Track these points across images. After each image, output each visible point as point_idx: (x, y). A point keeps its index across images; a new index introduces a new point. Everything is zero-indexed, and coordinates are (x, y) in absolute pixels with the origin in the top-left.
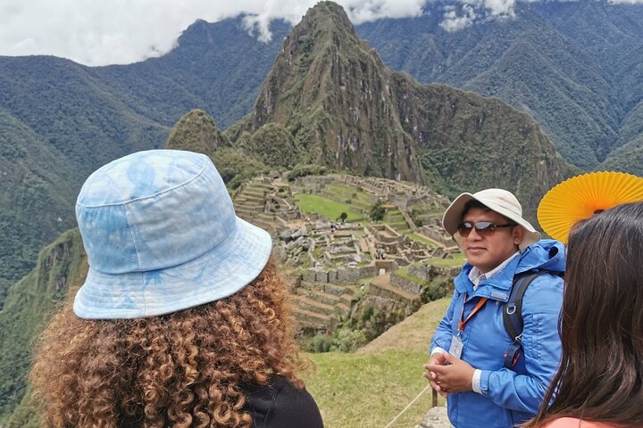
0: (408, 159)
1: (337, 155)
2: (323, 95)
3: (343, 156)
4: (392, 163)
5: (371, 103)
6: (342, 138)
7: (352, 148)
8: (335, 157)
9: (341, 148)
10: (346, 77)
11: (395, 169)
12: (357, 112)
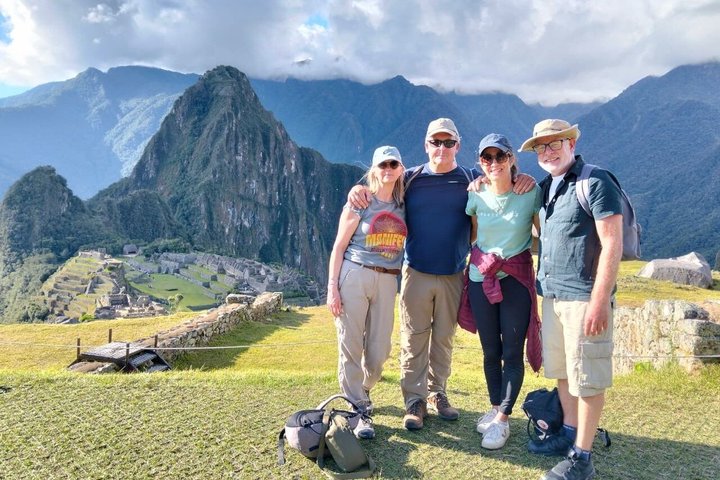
0: (310, 240)
1: (227, 230)
2: (214, 162)
3: (234, 233)
4: (292, 244)
5: (271, 178)
6: (234, 212)
7: (246, 223)
8: (224, 232)
9: (232, 223)
10: (244, 147)
11: (296, 250)
12: (254, 185)
